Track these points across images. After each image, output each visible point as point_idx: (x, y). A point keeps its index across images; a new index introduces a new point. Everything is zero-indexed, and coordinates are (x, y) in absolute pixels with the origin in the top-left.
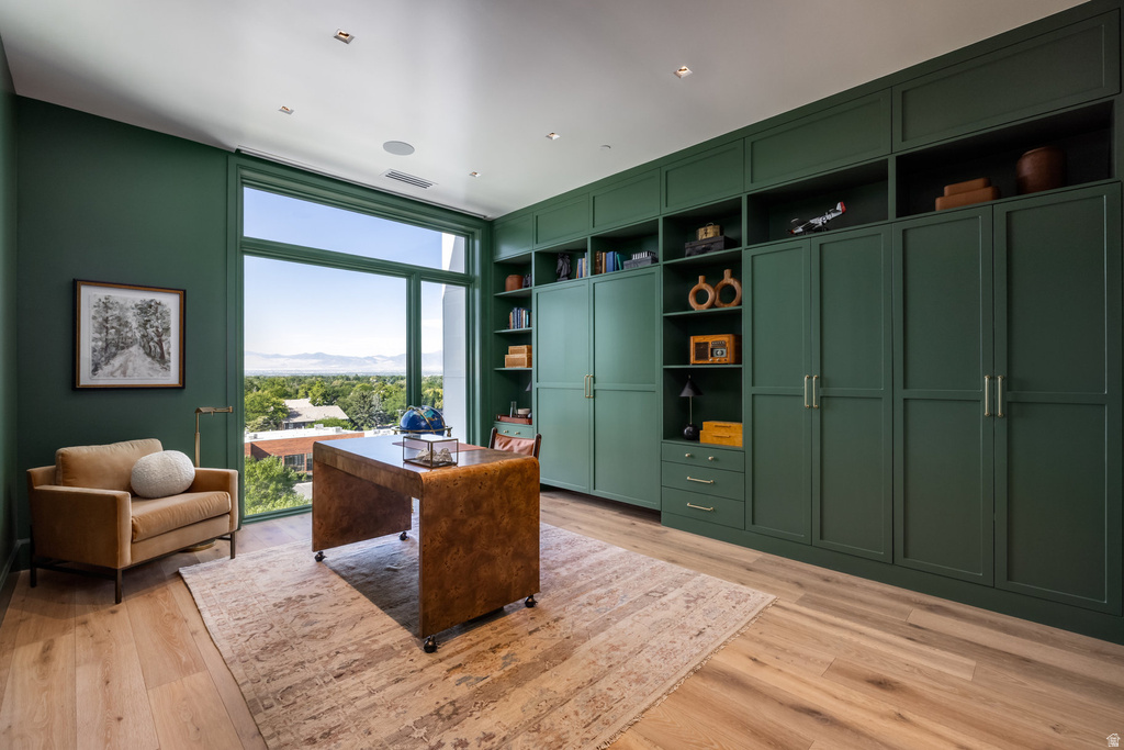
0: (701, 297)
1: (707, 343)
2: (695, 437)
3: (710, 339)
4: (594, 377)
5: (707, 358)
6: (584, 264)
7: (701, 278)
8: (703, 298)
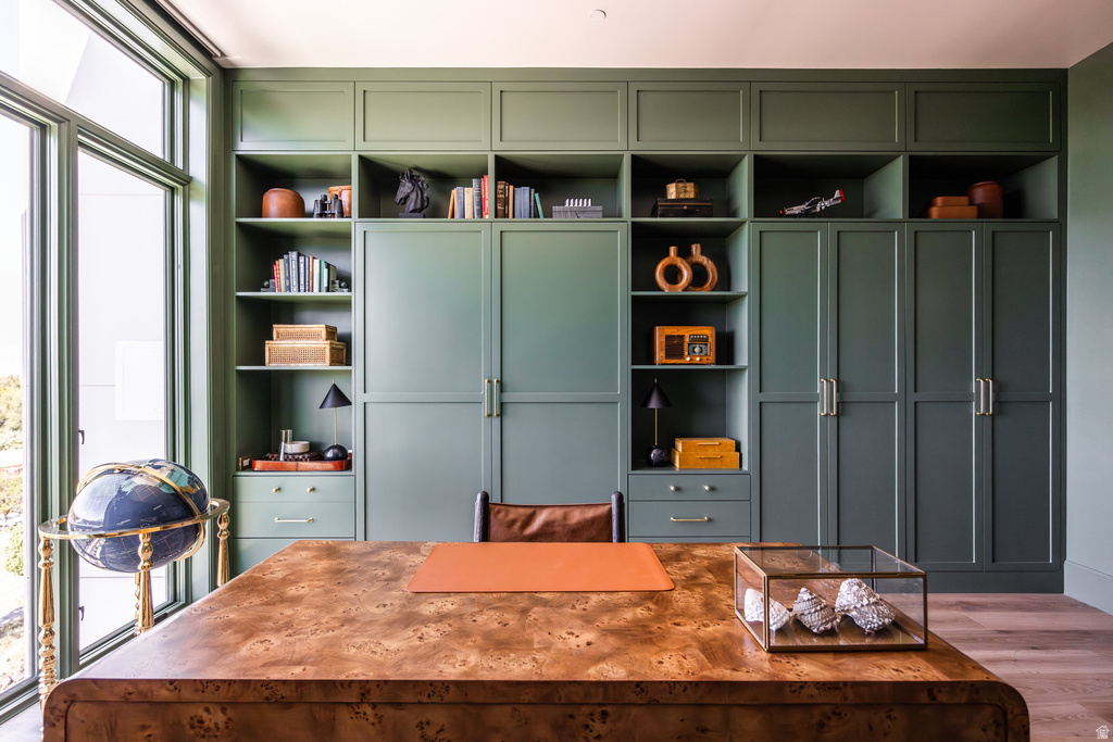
0: (673, 275)
1: (682, 337)
2: (667, 463)
3: (687, 332)
4: (501, 382)
5: (681, 356)
6: (464, 197)
7: (673, 250)
8: (677, 277)
